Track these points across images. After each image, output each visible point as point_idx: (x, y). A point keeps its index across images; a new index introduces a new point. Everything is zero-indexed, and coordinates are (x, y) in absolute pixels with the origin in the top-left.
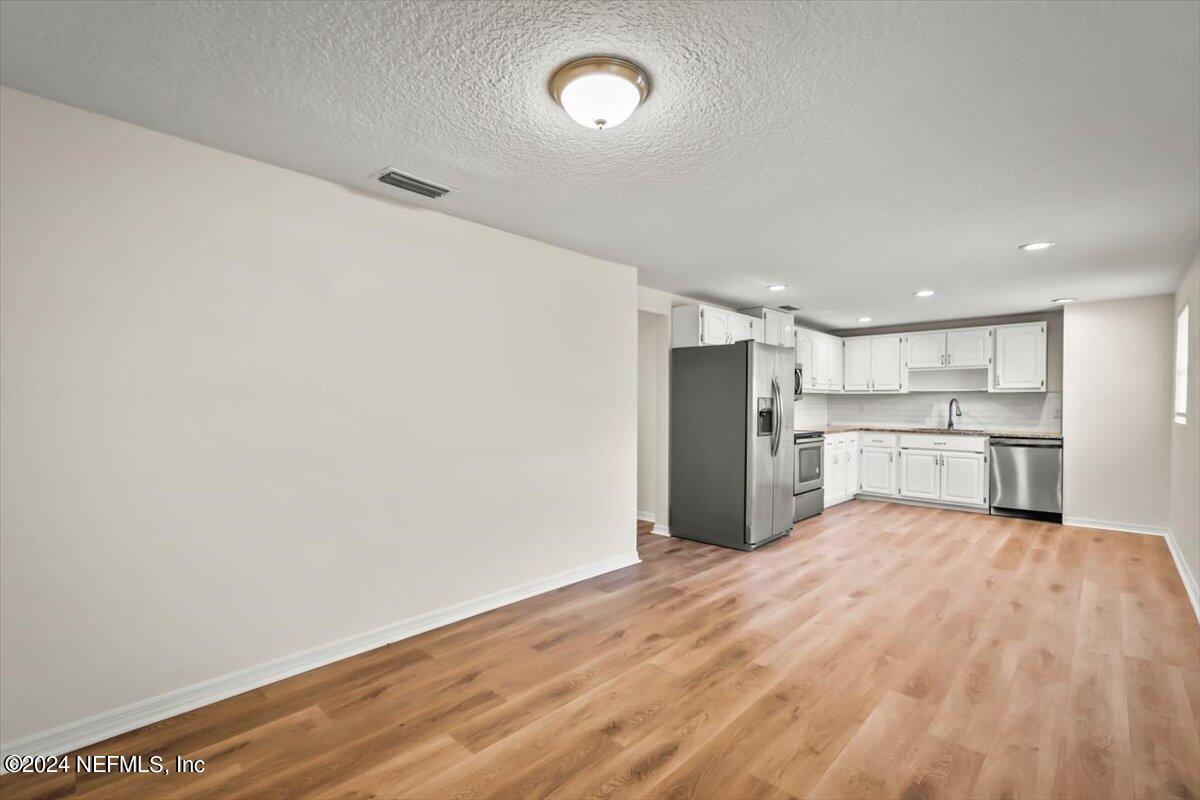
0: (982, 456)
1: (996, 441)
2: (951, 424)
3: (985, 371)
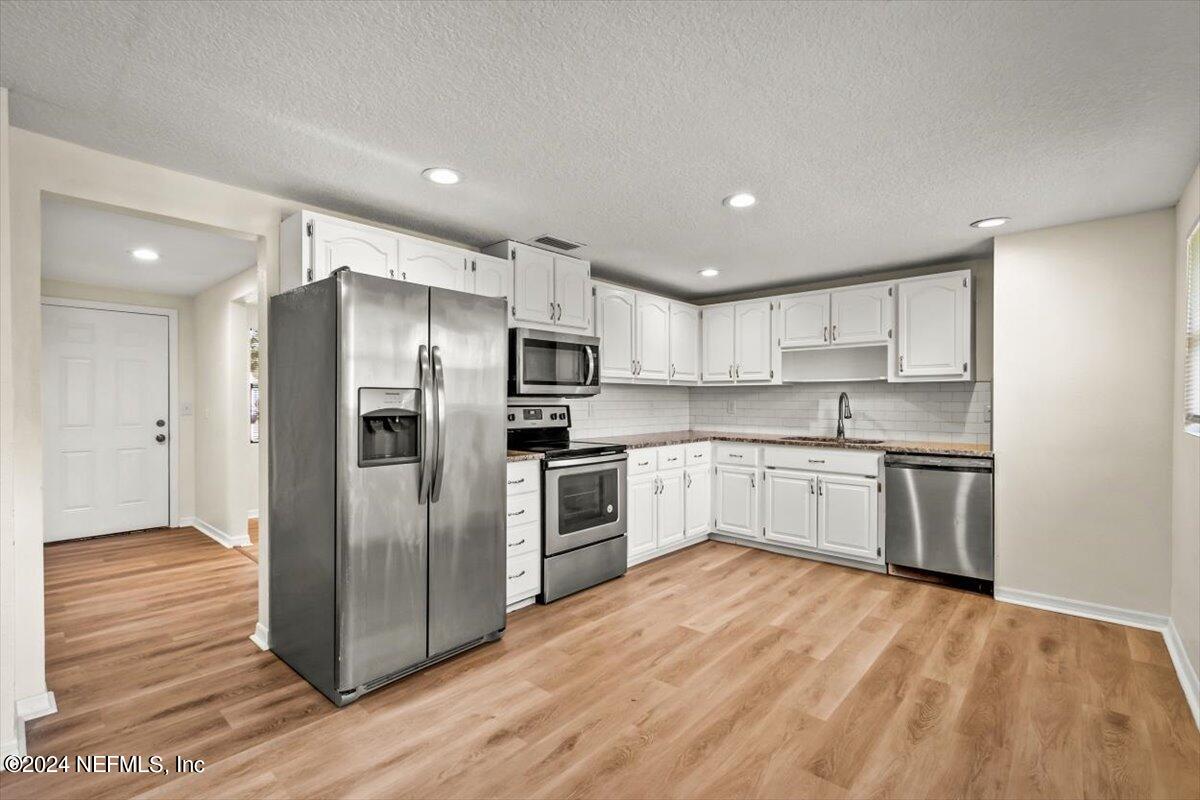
0: (874, 482)
1: (894, 459)
2: (840, 432)
3: (882, 350)
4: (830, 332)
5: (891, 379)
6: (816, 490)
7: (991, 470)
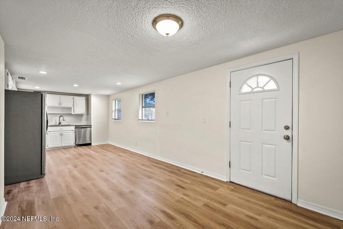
0: (73, 131)
1: (77, 127)
2: (60, 123)
3: (71, 108)
4: (60, 104)
5: (72, 113)
6: (61, 135)
7: (91, 127)
